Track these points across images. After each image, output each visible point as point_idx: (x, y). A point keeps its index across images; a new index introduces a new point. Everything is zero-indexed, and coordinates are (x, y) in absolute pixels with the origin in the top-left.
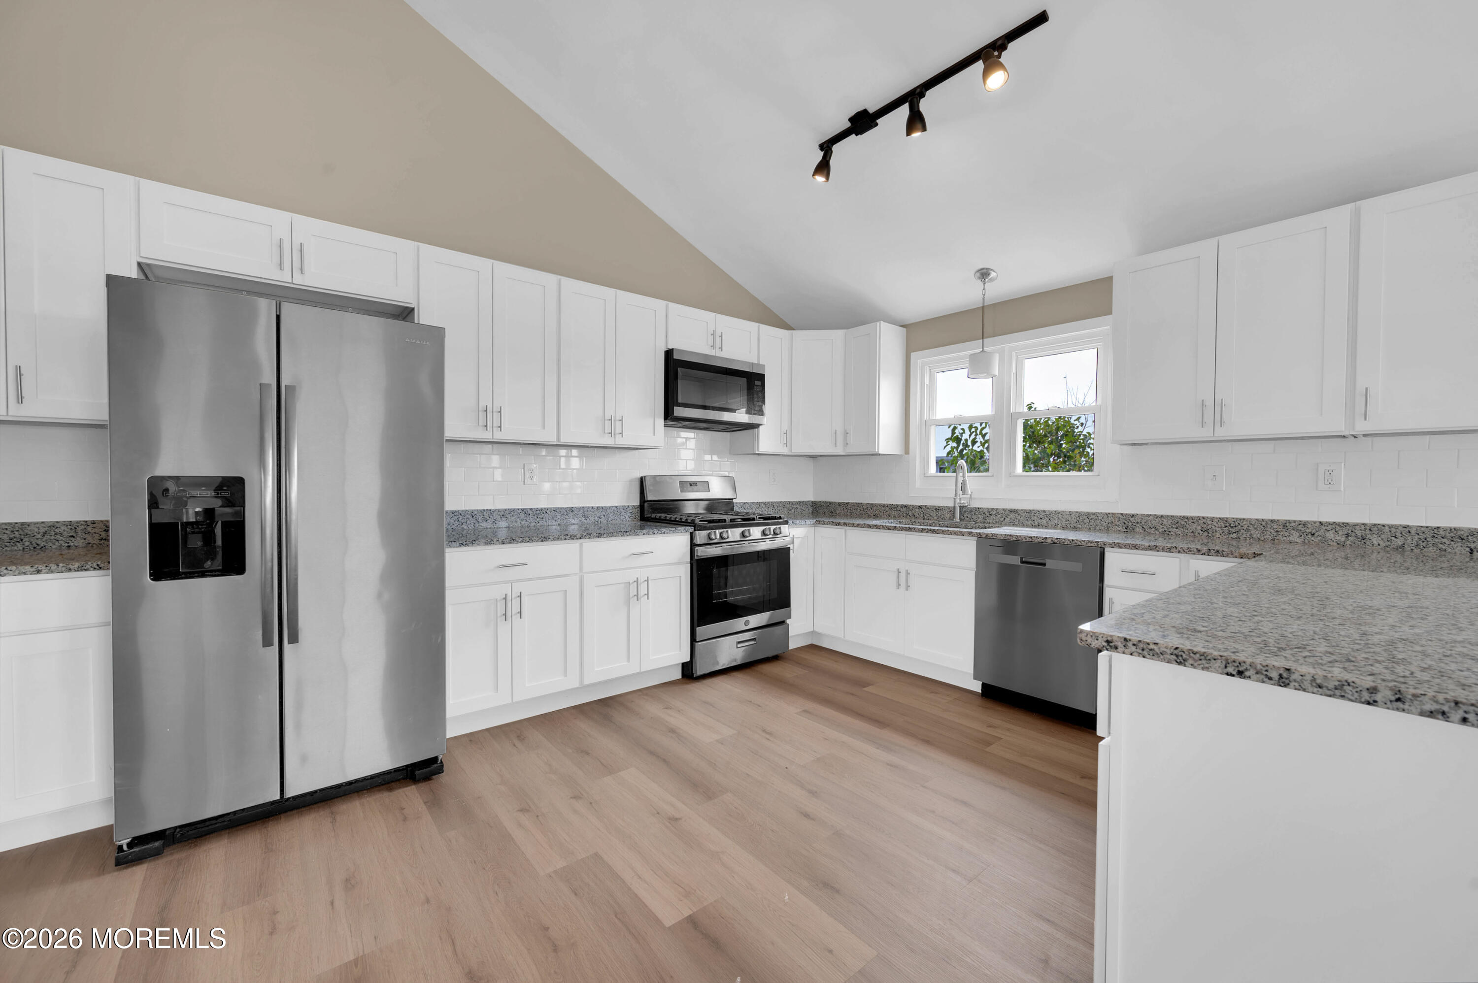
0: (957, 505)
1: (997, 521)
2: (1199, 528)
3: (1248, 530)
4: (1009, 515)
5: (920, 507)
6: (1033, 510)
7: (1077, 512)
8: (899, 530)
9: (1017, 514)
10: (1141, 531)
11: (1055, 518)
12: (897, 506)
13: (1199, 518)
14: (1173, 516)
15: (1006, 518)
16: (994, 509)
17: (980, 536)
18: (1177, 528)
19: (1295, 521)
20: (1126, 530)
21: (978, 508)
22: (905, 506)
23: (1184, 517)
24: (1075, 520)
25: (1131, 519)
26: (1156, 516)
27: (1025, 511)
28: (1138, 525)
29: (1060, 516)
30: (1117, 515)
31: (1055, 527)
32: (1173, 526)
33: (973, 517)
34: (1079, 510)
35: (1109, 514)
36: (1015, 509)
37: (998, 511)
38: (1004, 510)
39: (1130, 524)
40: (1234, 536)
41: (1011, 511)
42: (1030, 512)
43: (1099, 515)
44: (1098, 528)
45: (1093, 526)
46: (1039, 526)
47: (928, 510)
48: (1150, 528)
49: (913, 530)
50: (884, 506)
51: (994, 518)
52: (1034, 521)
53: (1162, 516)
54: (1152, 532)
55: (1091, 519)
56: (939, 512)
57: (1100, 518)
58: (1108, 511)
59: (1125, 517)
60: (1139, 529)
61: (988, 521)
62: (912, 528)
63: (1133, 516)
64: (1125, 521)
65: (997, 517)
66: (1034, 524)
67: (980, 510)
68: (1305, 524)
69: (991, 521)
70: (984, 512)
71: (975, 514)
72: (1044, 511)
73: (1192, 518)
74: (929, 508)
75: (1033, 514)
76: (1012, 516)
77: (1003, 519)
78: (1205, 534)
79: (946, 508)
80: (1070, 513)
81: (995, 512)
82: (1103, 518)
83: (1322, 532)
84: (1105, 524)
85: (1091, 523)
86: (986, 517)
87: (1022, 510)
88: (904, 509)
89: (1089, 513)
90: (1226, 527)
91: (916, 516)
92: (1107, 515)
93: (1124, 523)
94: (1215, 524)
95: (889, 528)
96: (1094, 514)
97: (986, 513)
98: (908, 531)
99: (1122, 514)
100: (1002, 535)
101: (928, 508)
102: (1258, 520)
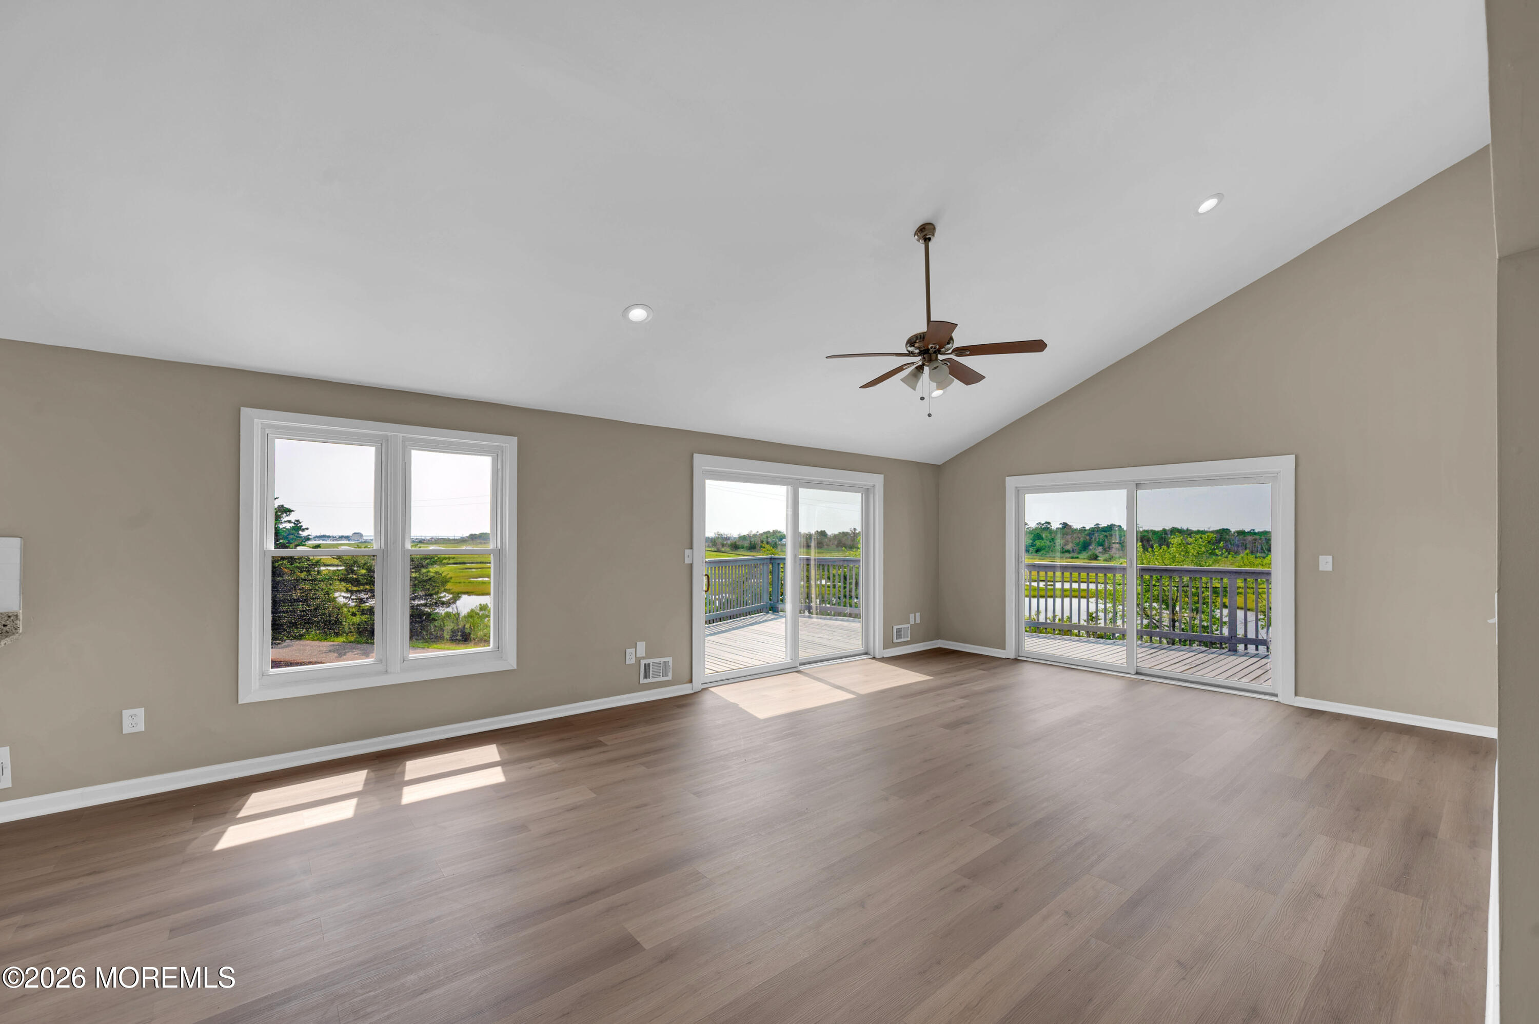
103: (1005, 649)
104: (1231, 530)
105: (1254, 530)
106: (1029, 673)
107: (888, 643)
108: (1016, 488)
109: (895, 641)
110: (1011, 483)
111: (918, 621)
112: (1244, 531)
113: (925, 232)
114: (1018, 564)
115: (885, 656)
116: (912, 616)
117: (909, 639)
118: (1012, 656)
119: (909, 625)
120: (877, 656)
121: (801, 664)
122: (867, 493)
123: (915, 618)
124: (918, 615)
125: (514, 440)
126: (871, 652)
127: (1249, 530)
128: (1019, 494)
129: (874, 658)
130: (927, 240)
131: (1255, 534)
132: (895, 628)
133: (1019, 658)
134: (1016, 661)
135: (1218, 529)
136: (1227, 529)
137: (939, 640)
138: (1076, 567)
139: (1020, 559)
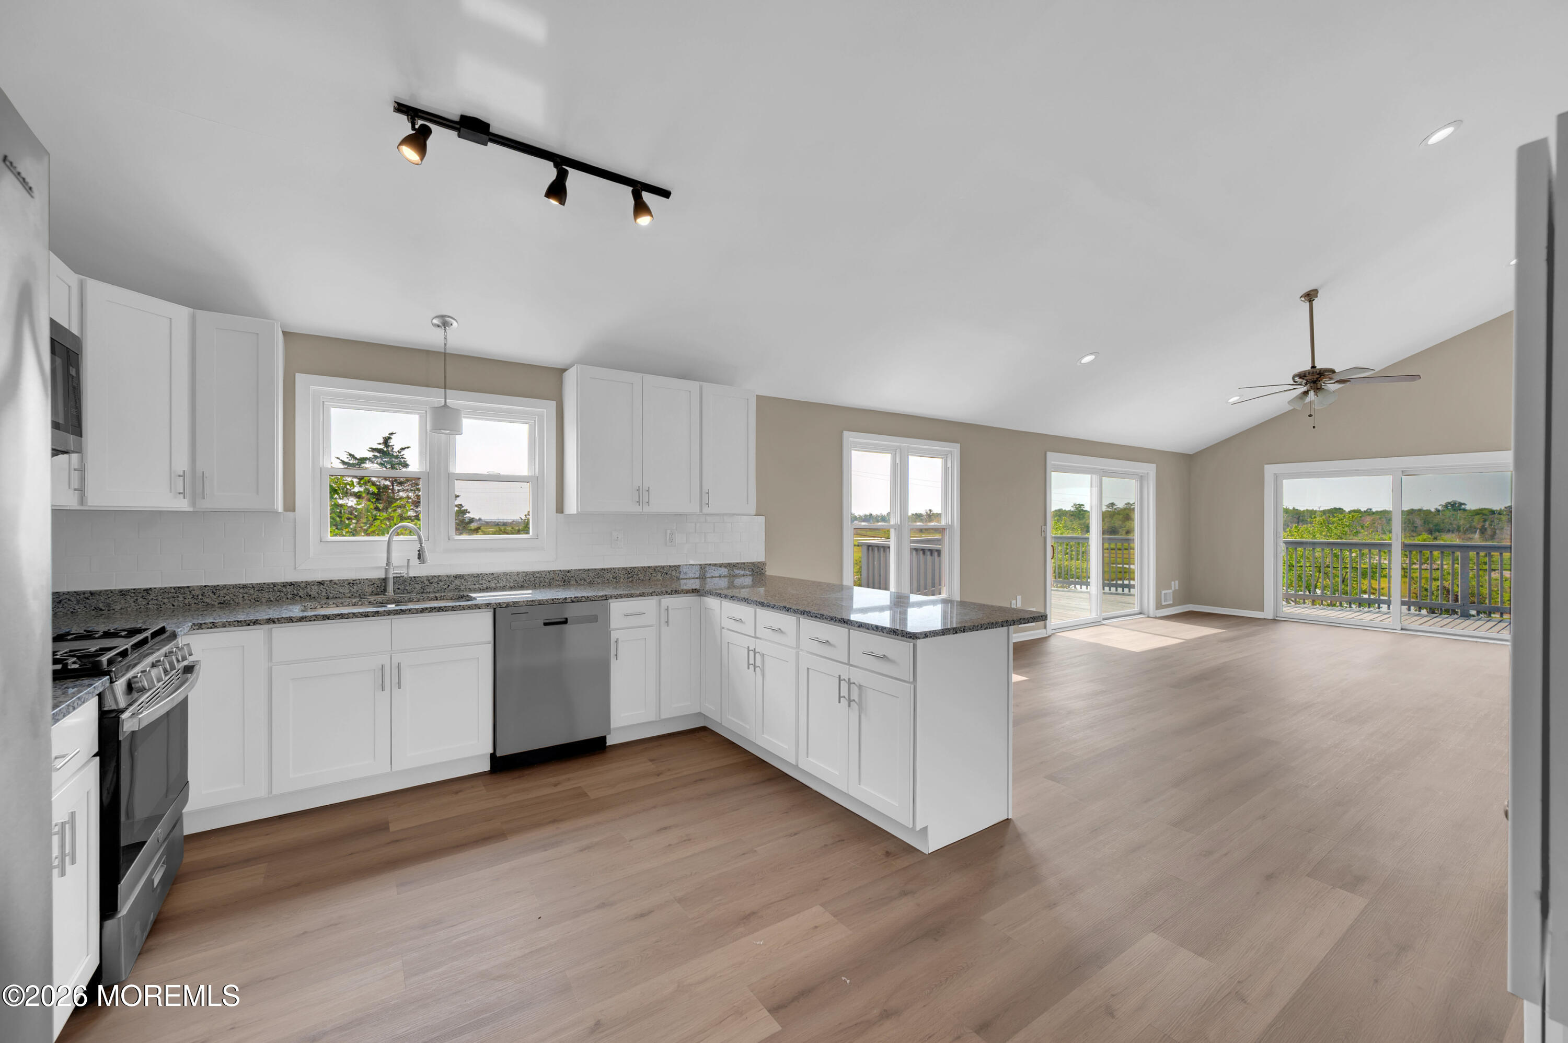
0: (391, 576)
1: (439, 589)
2: (611, 576)
3: (637, 574)
4: (454, 582)
5: (321, 583)
6: (481, 574)
7: (524, 572)
8: (384, 615)
9: (463, 580)
10: (575, 583)
11: (504, 579)
12: (275, 585)
13: (611, 569)
14: (595, 569)
15: (450, 584)
16: (435, 576)
17: (499, 606)
18: (598, 578)
19: (659, 566)
20: (564, 584)
21: (414, 577)
22: (291, 584)
23: (602, 569)
24: (522, 580)
25: (568, 574)
26: (585, 570)
27: (473, 576)
28: (572, 579)
29: (508, 577)
30: (557, 572)
31: (503, 588)
32: (596, 577)
33: (407, 588)
34: (525, 570)
35: (551, 571)
36: (460, 575)
37: (440, 578)
38: (447, 576)
39: (567, 578)
40: (630, 579)
41: (456, 577)
42: (478, 576)
43: (542, 573)
44: (542, 585)
45: (538, 583)
46: (487, 589)
47: (335, 586)
48: (581, 580)
49: (407, 612)
50: (244, 587)
51: (436, 586)
52: (481, 584)
53: (588, 570)
54: (582, 583)
55: (536, 577)
56: (355, 587)
57: (544, 576)
58: (549, 570)
59: (563, 573)
60: (573, 582)
61: (428, 590)
62: (406, 610)
63: (569, 571)
64: (563, 577)
65: (439, 585)
66: (482, 588)
67: (417, 579)
68: (663, 567)
69: (431, 590)
70: (422, 580)
71: (410, 584)
72: (492, 574)
73: (607, 569)
74: (337, 582)
75: (481, 578)
76: (457, 582)
77: (446, 586)
78: (615, 580)
79: (366, 582)
80: (518, 574)
81: (437, 580)
82: (546, 575)
83: (670, 572)
84: (547, 580)
85: (536, 581)
86: (424, 586)
87: (469, 575)
88: (289, 589)
89: (534, 572)
90: (626, 573)
91: (313, 596)
92: (549, 572)
93: (563, 578)
94: (620, 572)
95: (366, 615)
96: (538, 572)
97: (425, 581)
98: (399, 614)
99: (560, 571)
100: (524, 601)
101: (335, 583)
102: (642, 567)
103: (1263, 611)
104: (1344, 509)
105: (1371, 509)
106: (1287, 632)
107: (1159, 606)
108: (1275, 474)
109: (1163, 603)
110: (1270, 470)
111: (1177, 588)
112: (1360, 510)
113: (1310, 296)
114: (1277, 539)
115: (1158, 616)
116: (1173, 583)
117: (1172, 602)
118: (1271, 617)
119: (1171, 591)
120: (1151, 615)
121: (1103, 620)
122: (1142, 478)
123: (1175, 585)
124: (1177, 582)
125: (958, 445)
126: (1146, 611)
127: (1365, 510)
128: (1277, 479)
129: (1148, 617)
130: (1311, 301)
131: (1373, 513)
132: (1163, 592)
133: (1277, 618)
134: (1275, 621)
135: (1329, 508)
136: (1340, 509)
137: (1191, 605)
138: (1298, 543)
139: (1278, 534)
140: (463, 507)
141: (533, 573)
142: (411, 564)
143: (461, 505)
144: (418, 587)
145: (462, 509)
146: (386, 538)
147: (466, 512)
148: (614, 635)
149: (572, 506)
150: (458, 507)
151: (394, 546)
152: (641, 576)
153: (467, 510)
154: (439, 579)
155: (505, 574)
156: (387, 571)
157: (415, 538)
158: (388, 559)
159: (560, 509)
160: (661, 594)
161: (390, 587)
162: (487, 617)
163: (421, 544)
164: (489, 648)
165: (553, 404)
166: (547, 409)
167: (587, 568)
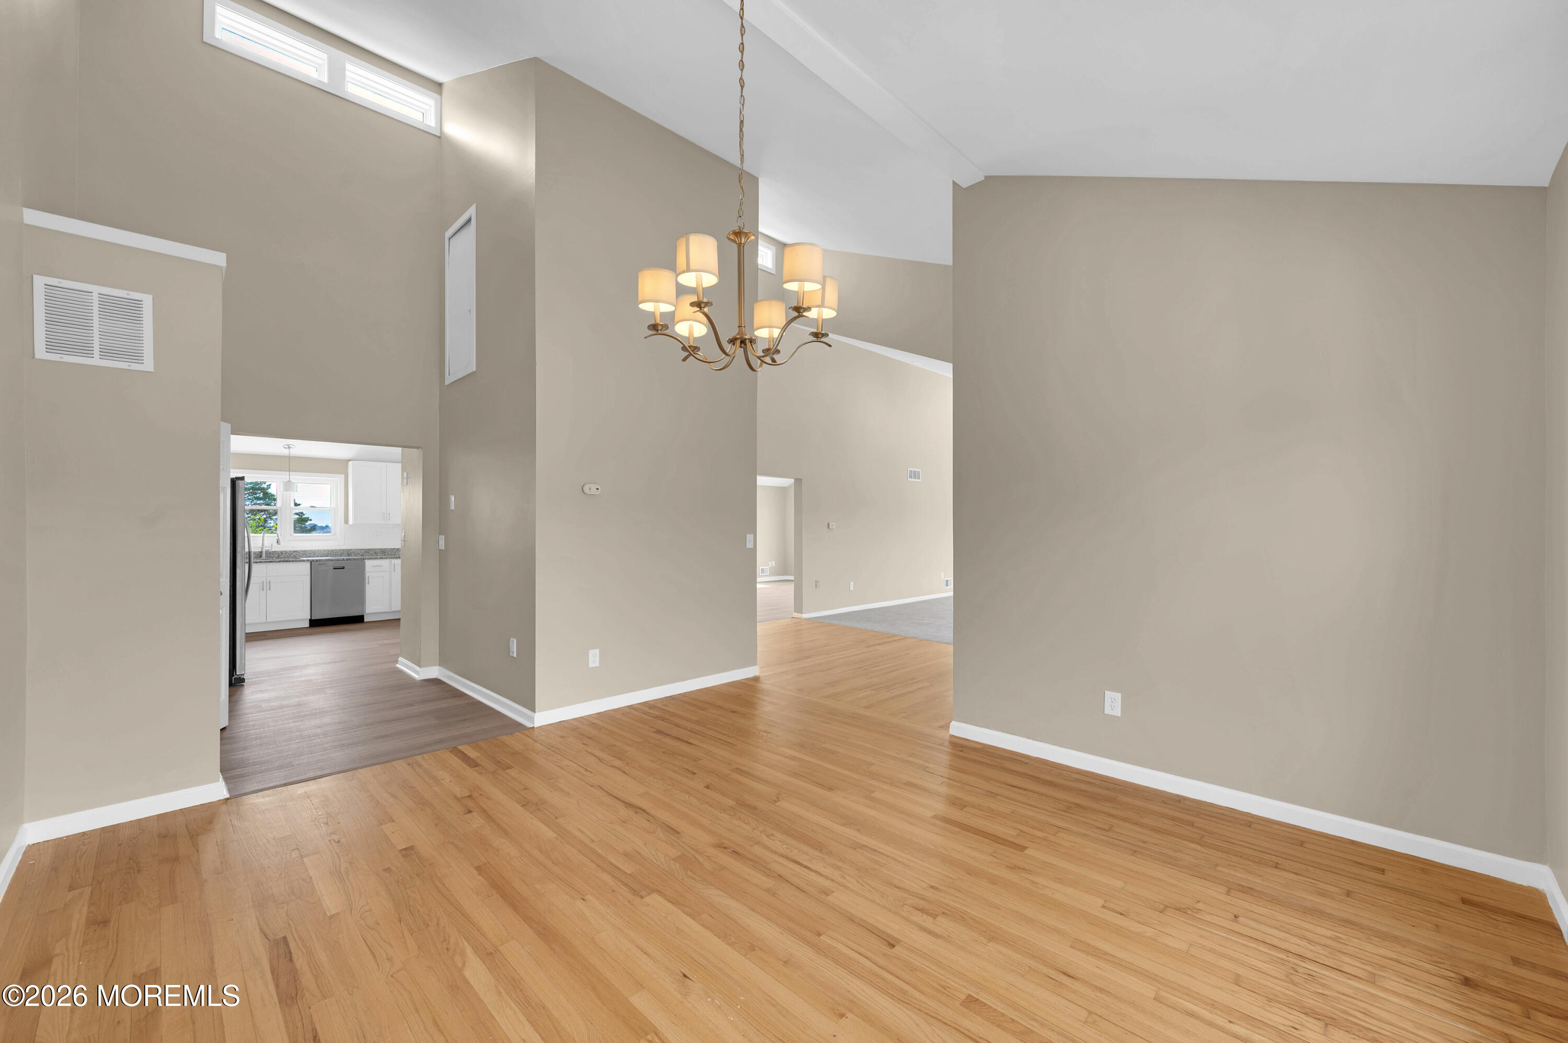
0: (264, 551)
2: (367, 552)
3: (380, 551)
4: (293, 553)
6: (306, 550)
7: (328, 550)
9: (297, 552)
10: (350, 554)
13: (373, 549)
14: (364, 549)
15: (291, 553)
17: (314, 561)
18: (361, 552)
21: (275, 551)
23: (368, 549)
24: (327, 553)
27: (302, 551)
30: (345, 550)
31: (317, 555)
40: (376, 553)
41: (294, 551)
43: (337, 550)
45: (335, 554)
46: (309, 555)
51: (285, 555)
54: (354, 554)
59: (348, 551)
61: (281, 557)
63: (351, 550)
66: (306, 555)
69: (283, 557)
70: (278, 552)
71: (273, 554)
72: (312, 551)
75: (306, 552)
76: (295, 554)
77: (289, 554)
79: (253, 553)
80: (325, 551)
86: (279, 555)
87: (300, 551)
92: (341, 550)
97: (280, 553)
100: (326, 560)
140: (304, 515)
141: (332, 551)
142: (273, 545)
143: (302, 513)
144: (276, 555)
145: (303, 517)
146: (262, 535)
147: (307, 519)
148: (367, 575)
149: (351, 522)
150: (299, 515)
151: (265, 538)
152: (390, 553)
153: (308, 518)
154: (286, 552)
155: (318, 551)
156: (262, 548)
157: (276, 535)
158: (263, 543)
159: (346, 521)
160: (392, 558)
161: (264, 555)
162: (309, 564)
163: (278, 537)
164: (309, 576)
165: (343, 476)
166: (340, 478)
167: (360, 548)
